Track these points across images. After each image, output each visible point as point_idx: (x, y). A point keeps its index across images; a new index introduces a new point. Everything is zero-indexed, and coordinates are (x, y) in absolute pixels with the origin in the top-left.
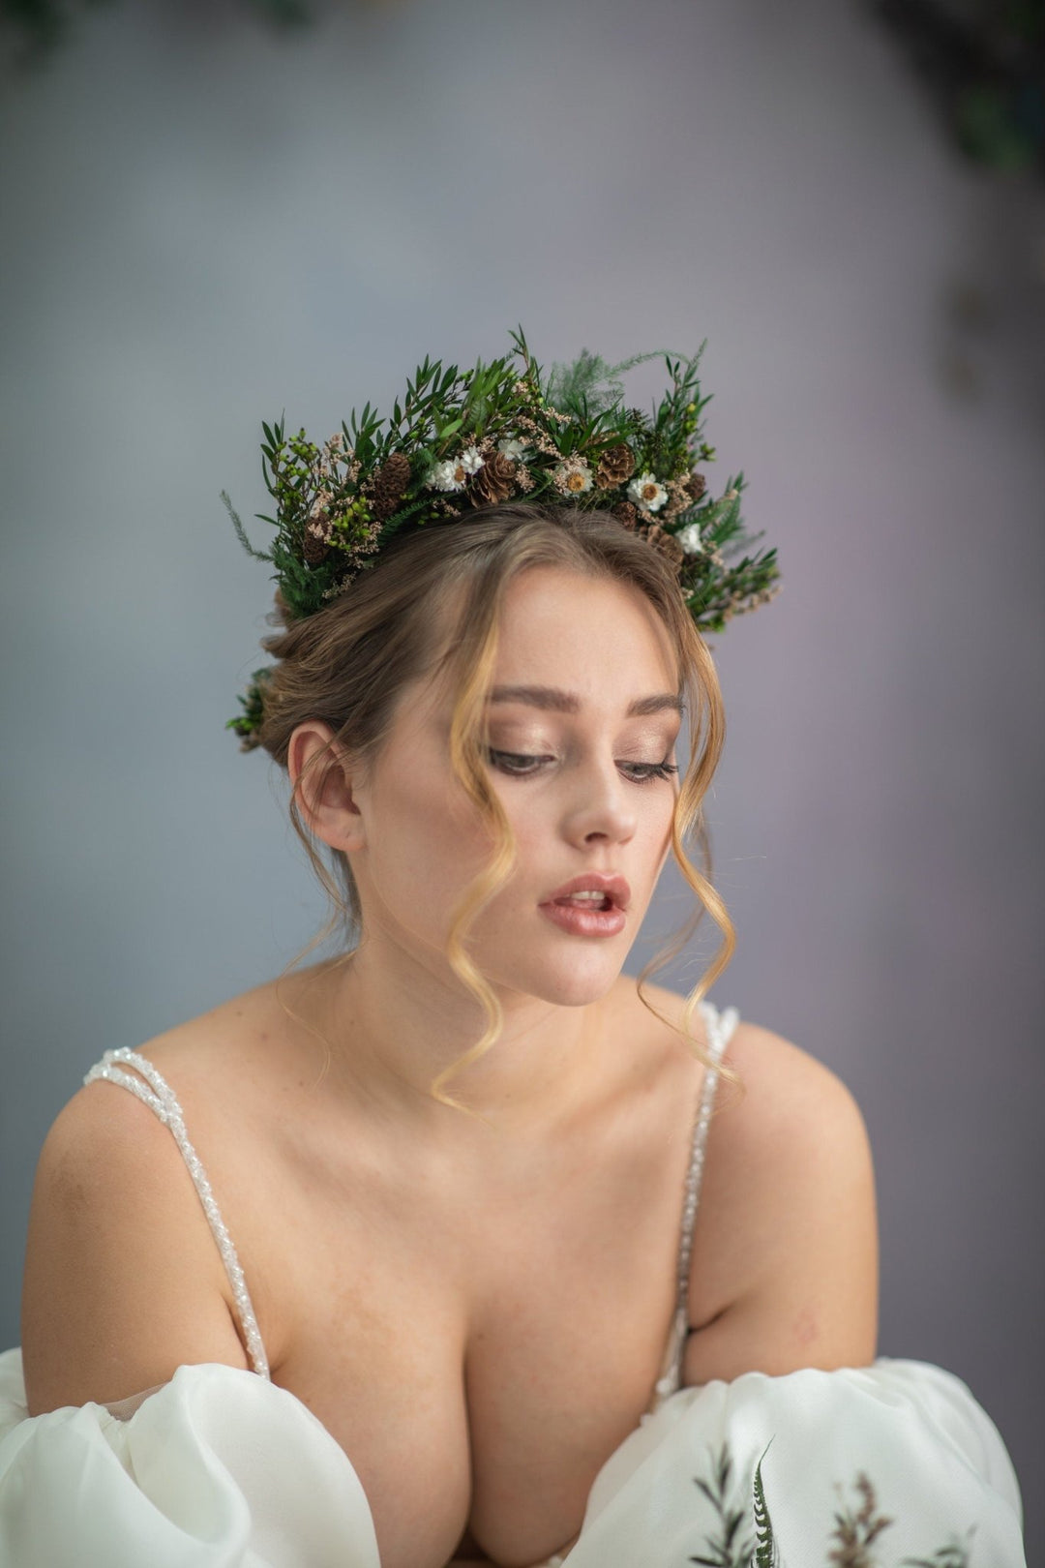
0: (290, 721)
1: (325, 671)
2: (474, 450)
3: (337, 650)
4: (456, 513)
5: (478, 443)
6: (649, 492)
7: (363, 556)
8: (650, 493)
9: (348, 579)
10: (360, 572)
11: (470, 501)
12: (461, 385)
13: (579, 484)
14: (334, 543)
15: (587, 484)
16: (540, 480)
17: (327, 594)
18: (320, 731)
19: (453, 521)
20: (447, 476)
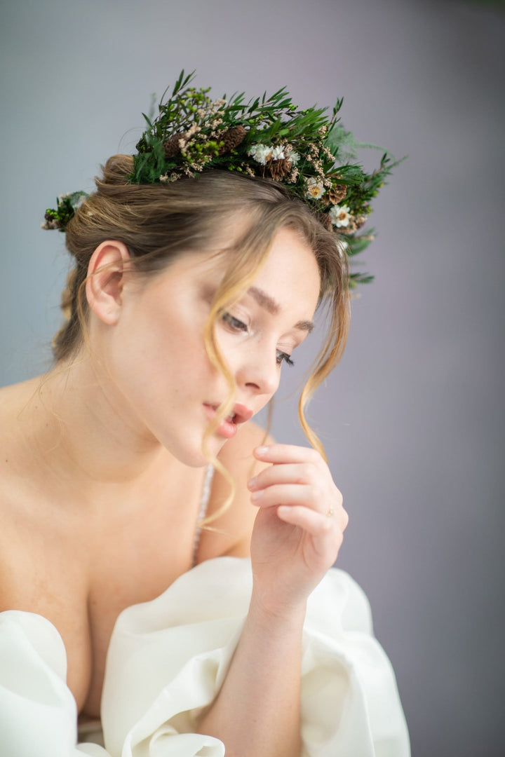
0: (105, 235)
1: (142, 220)
2: (282, 148)
3: (157, 212)
4: (252, 175)
5: (285, 145)
6: (341, 215)
7: (192, 170)
8: (343, 217)
9: (175, 177)
10: (185, 177)
11: (264, 172)
12: (286, 110)
13: (316, 193)
14: (185, 155)
15: (318, 197)
16: (300, 182)
17: (163, 178)
18: (123, 250)
19: (248, 177)
20: (262, 153)
